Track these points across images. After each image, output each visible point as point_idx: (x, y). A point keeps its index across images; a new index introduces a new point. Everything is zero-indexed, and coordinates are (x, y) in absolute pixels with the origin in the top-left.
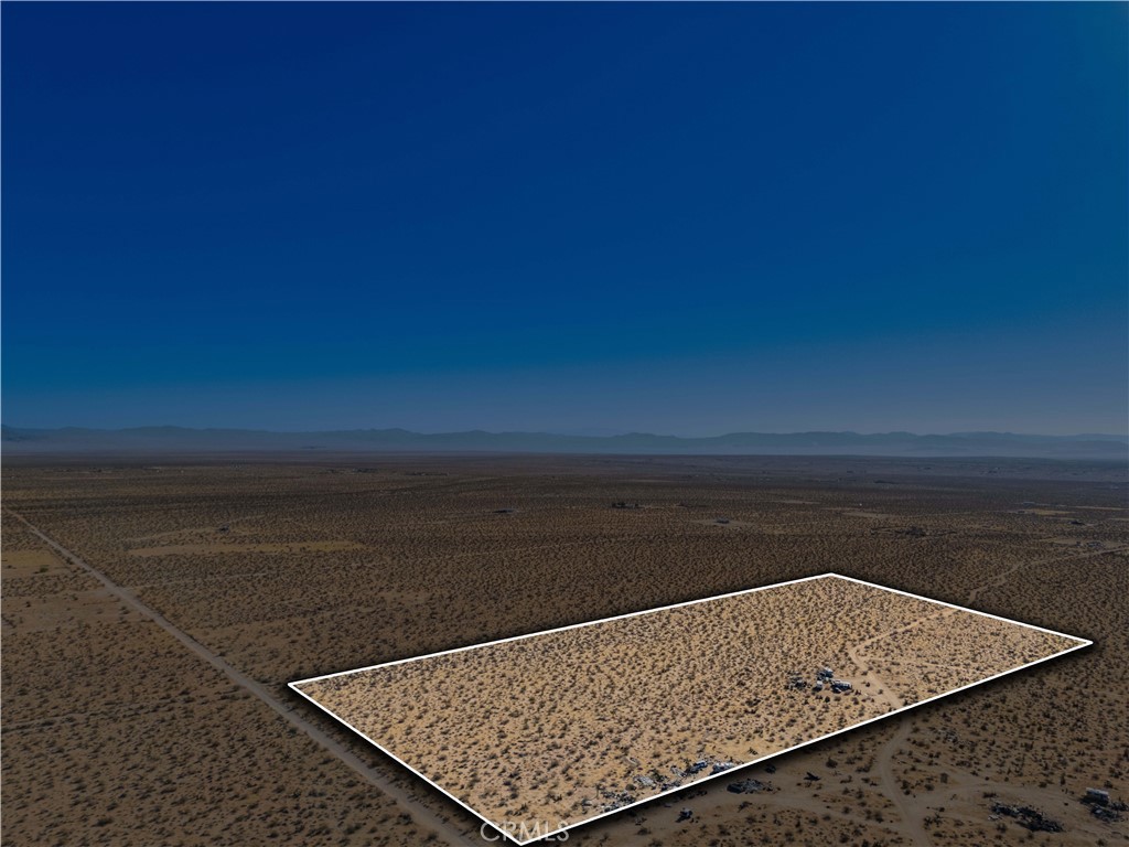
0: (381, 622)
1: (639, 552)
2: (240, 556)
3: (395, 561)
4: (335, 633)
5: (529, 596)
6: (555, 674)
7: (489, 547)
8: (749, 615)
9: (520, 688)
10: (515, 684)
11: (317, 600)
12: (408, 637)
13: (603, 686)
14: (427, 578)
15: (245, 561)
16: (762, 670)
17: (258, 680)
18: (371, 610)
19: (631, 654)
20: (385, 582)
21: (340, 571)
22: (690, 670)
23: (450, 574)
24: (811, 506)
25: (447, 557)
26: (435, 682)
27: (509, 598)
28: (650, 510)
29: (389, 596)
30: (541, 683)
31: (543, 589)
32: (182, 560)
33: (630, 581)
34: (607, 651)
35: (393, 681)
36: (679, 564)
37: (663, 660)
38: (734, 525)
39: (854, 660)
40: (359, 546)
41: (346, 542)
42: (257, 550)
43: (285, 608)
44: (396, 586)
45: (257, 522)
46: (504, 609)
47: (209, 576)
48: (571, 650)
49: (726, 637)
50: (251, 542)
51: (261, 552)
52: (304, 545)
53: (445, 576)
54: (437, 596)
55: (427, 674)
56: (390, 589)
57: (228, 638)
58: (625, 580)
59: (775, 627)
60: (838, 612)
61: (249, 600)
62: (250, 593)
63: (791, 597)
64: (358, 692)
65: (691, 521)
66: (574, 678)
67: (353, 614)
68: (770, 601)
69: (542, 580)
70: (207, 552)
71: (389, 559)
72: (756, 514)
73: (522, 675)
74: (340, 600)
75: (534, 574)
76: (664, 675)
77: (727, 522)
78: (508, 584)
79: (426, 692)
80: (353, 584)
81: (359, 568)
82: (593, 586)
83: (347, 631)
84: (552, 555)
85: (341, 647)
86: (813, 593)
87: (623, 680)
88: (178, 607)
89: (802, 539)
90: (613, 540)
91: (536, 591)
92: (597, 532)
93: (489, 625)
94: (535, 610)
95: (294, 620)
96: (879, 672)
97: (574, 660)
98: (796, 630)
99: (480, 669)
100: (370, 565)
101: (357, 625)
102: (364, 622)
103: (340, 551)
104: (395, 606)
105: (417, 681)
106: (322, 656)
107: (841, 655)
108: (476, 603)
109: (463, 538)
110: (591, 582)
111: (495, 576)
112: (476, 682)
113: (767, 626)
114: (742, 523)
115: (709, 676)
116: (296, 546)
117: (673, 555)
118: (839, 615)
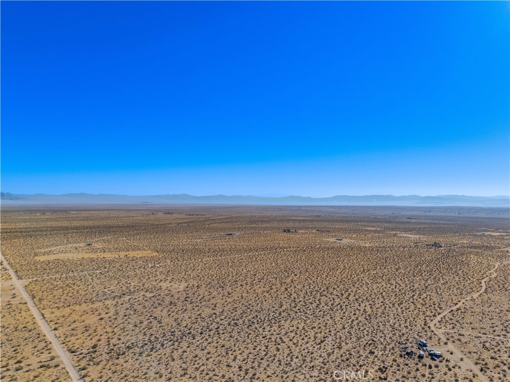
0: (156, 304)
1: (299, 257)
2: (92, 260)
3: (172, 263)
4: (128, 312)
5: (241, 285)
6: (255, 344)
7: (222, 254)
8: (365, 298)
9: (232, 357)
10: (230, 353)
11: (124, 288)
12: (170, 315)
13: (286, 355)
14: (187, 273)
15: (94, 263)
16: (382, 340)
17: (69, 351)
18: (152, 295)
19: (301, 328)
20: (164, 276)
21: (142, 269)
22: (338, 340)
23: (199, 271)
24: (380, 231)
25: (200, 260)
26: (180, 351)
27: (230, 286)
28: (303, 233)
29: (164, 285)
30: (247, 352)
31: (249, 280)
32: (61, 262)
33: (296, 275)
34: (287, 325)
35: (154, 350)
36: (321, 264)
37: (321, 332)
38: (345, 241)
39: (436, 332)
40: (155, 254)
41: (149, 252)
42: (102, 257)
43: (105, 294)
44: (169, 278)
45: (108, 240)
46: (226, 294)
47: (71, 273)
48: (265, 325)
49: (355, 314)
50: (101, 252)
51: (104, 258)
52: (127, 253)
53: (197, 272)
54: (191, 285)
55: (176, 344)
56: (166, 280)
57: (63, 316)
58: (293, 274)
59: (381, 306)
60: (414, 295)
61: (86, 289)
62: (89, 283)
63: (385, 285)
64: (130, 360)
65: (324, 239)
66: (267, 347)
67: (141, 298)
68: (374, 288)
69: (249, 275)
70: (75, 258)
71: (169, 261)
72: (354, 236)
73: (235, 345)
74: (137, 288)
75: (245, 271)
76: (322, 345)
77: (341, 240)
78: (230, 277)
79: (173, 360)
80: (147, 277)
81: (152, 267)
82: (276, 278)
83: (135, 310)
84: (254, 259)
85: (129, 323)
86: (396, 283)
87: (297, 349)
88: (45, 293)
89: (381, 249)
90: (285, 250)
91: (245, 282)
92: (277, 246)
93: (218, 306)
94: (245, 295)
95: (107, 302)
96: (454, 342)
97: (267, 333)
98: (394, 308)
99: (210, 340)
100: (158, 265)
101: (142, 306)
102: (147, 304)
103: (145, 257)
104: (166, 292)
105: (168, 351)
106: (116, 330)
107: (426, 328)
108: (211, 290)
109: (209, 249)
110: (275, 276)
111: (223, 272)
112: (206, 351)
113: (377, 306)
114: (349, 241)
115: (350, 345)
116: (122, 254)
117: (317, 259)
118: (415, 297)
